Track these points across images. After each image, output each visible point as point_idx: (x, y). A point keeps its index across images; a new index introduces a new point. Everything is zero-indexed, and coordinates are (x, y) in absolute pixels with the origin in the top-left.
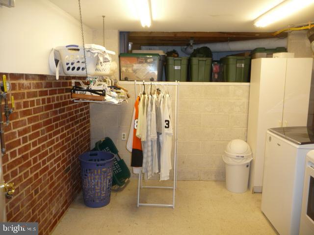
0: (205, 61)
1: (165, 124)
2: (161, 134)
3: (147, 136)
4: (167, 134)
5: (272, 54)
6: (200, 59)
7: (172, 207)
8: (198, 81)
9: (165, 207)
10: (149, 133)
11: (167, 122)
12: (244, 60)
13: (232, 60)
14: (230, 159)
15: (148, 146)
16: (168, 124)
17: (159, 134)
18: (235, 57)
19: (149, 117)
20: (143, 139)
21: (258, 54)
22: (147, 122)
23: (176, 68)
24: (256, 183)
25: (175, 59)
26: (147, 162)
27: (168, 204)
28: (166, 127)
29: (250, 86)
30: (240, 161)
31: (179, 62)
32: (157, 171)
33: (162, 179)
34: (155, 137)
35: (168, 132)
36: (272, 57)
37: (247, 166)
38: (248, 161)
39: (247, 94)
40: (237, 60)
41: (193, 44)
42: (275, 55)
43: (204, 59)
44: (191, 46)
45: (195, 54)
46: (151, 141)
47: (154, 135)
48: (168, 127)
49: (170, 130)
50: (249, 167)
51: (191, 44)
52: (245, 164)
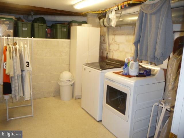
0: (43, 25)
1: (26, 64)
2: (24, 71)
3: (14, 73)
4: (28, 70)
5: (81, 25)
6: (40, 24)
7: (32, 116)
8: (39, 38)
9: (27, 117)
10: (16, 71)
11: (28, 63)
12: (65, 26)
13: (59, 26)
14: (63, 83)
15: (15, 79)
16: (28, 64)
17: (22, 71)
18: (61, 25)
19: (15, 60)
20: (12, 75)
21: (73, 24)
22: (14, 64)
23: (24, 29)
24: (77, 94)
25: (23, 23)
26: (15, 90)
27: (29, 115)
28: (27, 66)
29: (70, 41)
30: (68, 83)
31: (26, 25)
32: (22, 95)
33: (25, 100)
34: (20, 73)
35: (29, 69)
36: (81, 26)
37: (72, 85)
38: (72, 83)
39: (69, 46)
40: (62, 26)
41: (34, 15)
42: (82, 25)
43: (42, 24)
44: (32, 16)
45: (35, 21)
46: (17, 76)
47: (19, 72)
48: (29, 66)
49: (30, 68)
50: (72, 86)
51: (32, 14)
52: (70, 85)
